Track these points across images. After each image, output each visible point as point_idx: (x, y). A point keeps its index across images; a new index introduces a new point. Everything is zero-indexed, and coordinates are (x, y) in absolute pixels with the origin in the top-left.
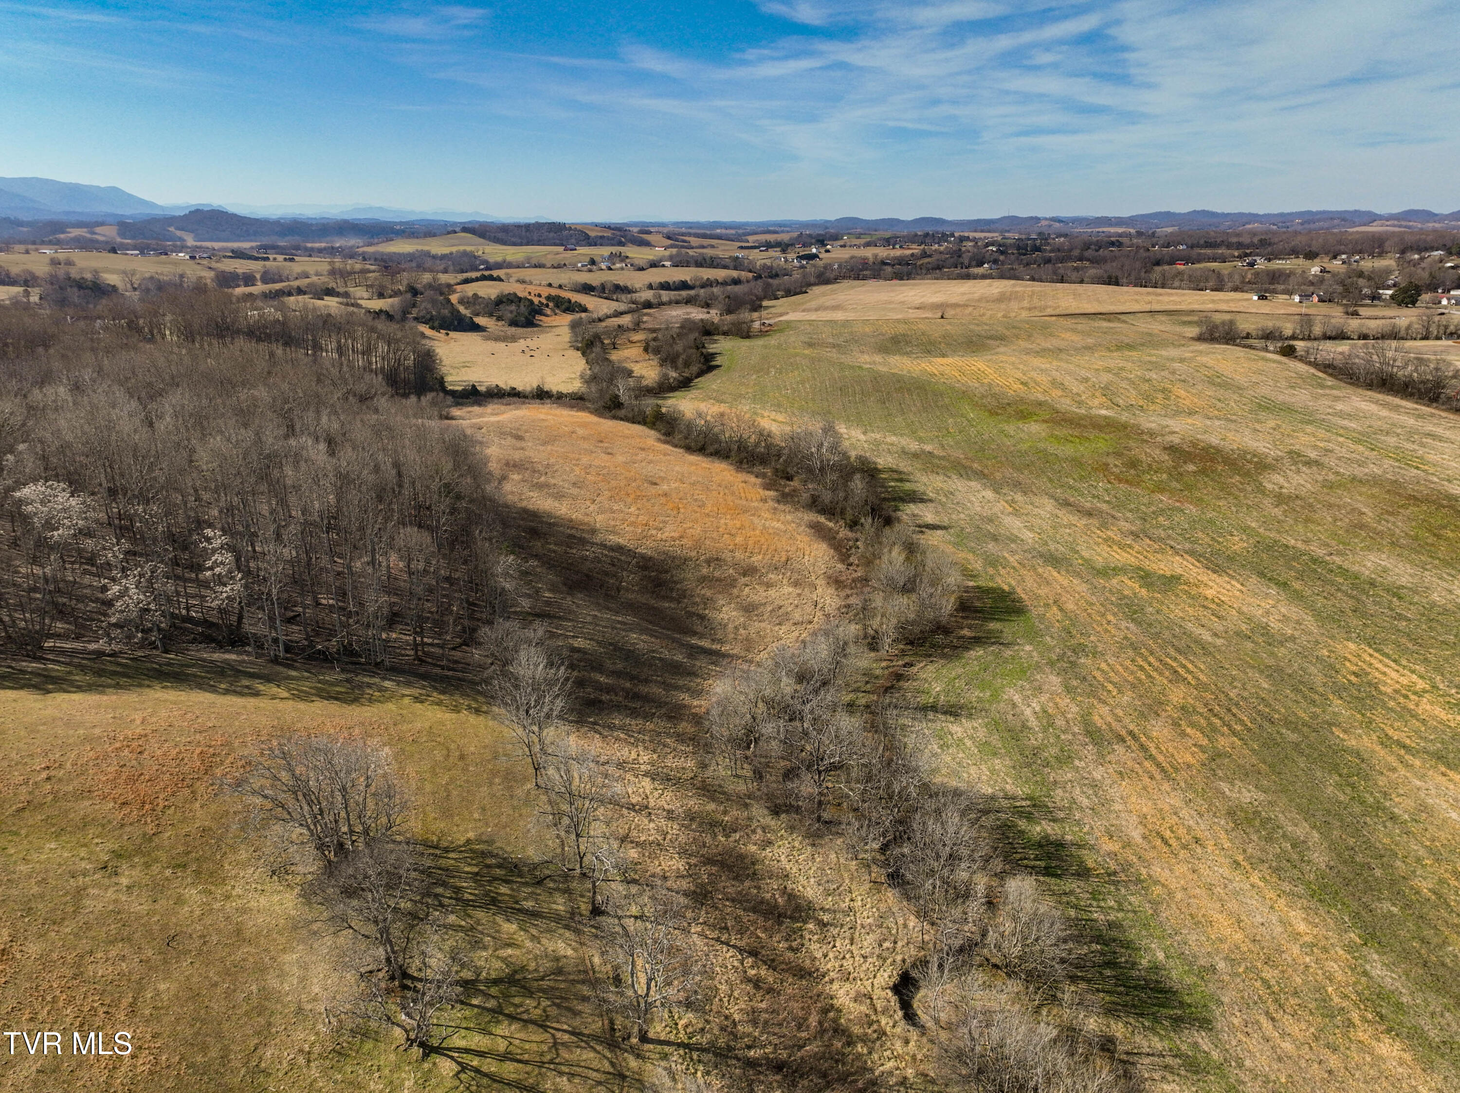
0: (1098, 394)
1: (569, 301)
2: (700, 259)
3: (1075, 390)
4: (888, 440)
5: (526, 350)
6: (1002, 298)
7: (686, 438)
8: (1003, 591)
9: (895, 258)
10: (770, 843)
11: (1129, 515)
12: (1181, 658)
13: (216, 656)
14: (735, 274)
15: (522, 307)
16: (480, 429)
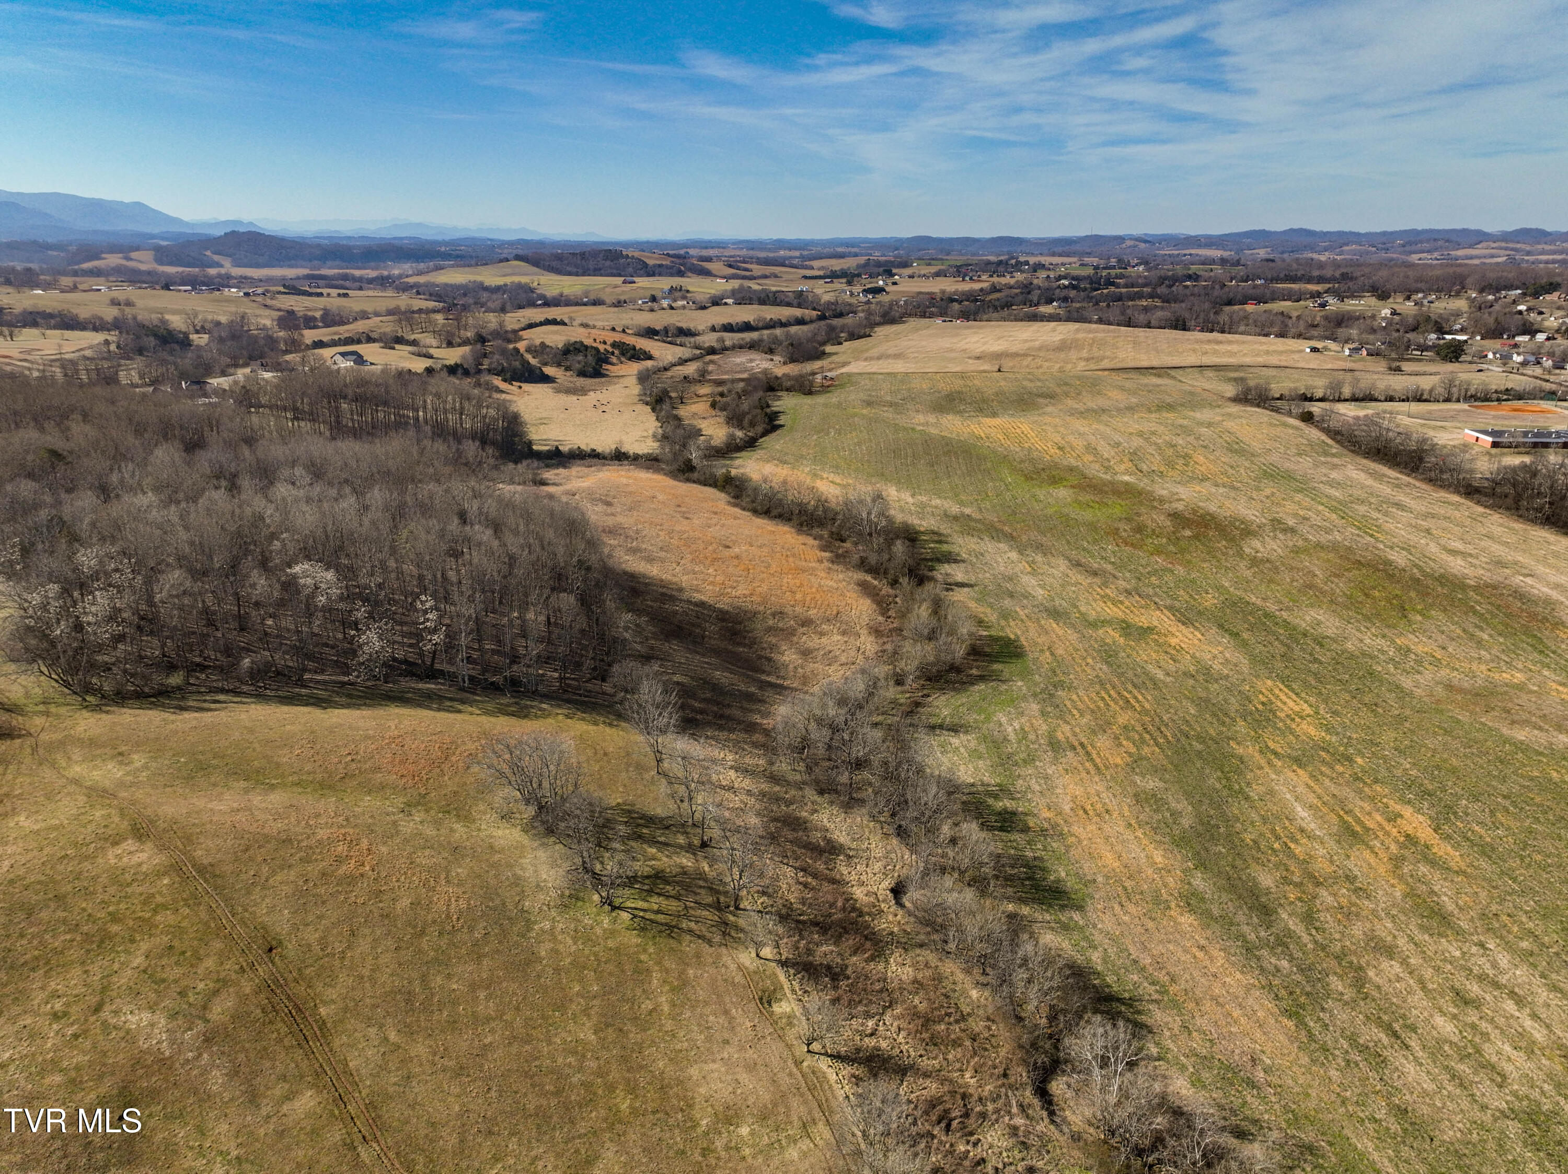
0: (1125, 460)
1: (634, 348)
2: (763, 296)
3: (1106, 455)
4: (933, 503)
5: (598, 404)
6: (1063, 347)
7: (753, 502)
8: (1010, 639)
9: (963, 293)
10: (816, 811)
11: (1128, 575)
12: (1135, 692)
13: (421, 686)
14: (798, 312)
15: (589, 357)
16: (574, 495)
